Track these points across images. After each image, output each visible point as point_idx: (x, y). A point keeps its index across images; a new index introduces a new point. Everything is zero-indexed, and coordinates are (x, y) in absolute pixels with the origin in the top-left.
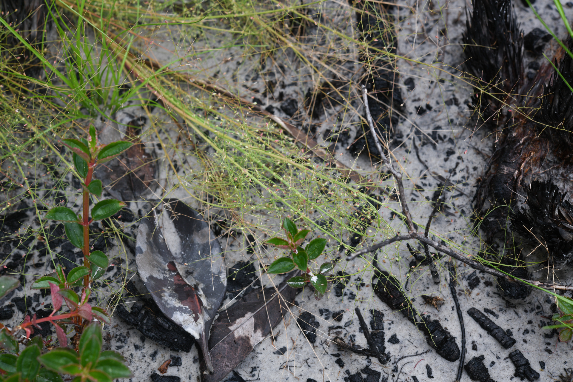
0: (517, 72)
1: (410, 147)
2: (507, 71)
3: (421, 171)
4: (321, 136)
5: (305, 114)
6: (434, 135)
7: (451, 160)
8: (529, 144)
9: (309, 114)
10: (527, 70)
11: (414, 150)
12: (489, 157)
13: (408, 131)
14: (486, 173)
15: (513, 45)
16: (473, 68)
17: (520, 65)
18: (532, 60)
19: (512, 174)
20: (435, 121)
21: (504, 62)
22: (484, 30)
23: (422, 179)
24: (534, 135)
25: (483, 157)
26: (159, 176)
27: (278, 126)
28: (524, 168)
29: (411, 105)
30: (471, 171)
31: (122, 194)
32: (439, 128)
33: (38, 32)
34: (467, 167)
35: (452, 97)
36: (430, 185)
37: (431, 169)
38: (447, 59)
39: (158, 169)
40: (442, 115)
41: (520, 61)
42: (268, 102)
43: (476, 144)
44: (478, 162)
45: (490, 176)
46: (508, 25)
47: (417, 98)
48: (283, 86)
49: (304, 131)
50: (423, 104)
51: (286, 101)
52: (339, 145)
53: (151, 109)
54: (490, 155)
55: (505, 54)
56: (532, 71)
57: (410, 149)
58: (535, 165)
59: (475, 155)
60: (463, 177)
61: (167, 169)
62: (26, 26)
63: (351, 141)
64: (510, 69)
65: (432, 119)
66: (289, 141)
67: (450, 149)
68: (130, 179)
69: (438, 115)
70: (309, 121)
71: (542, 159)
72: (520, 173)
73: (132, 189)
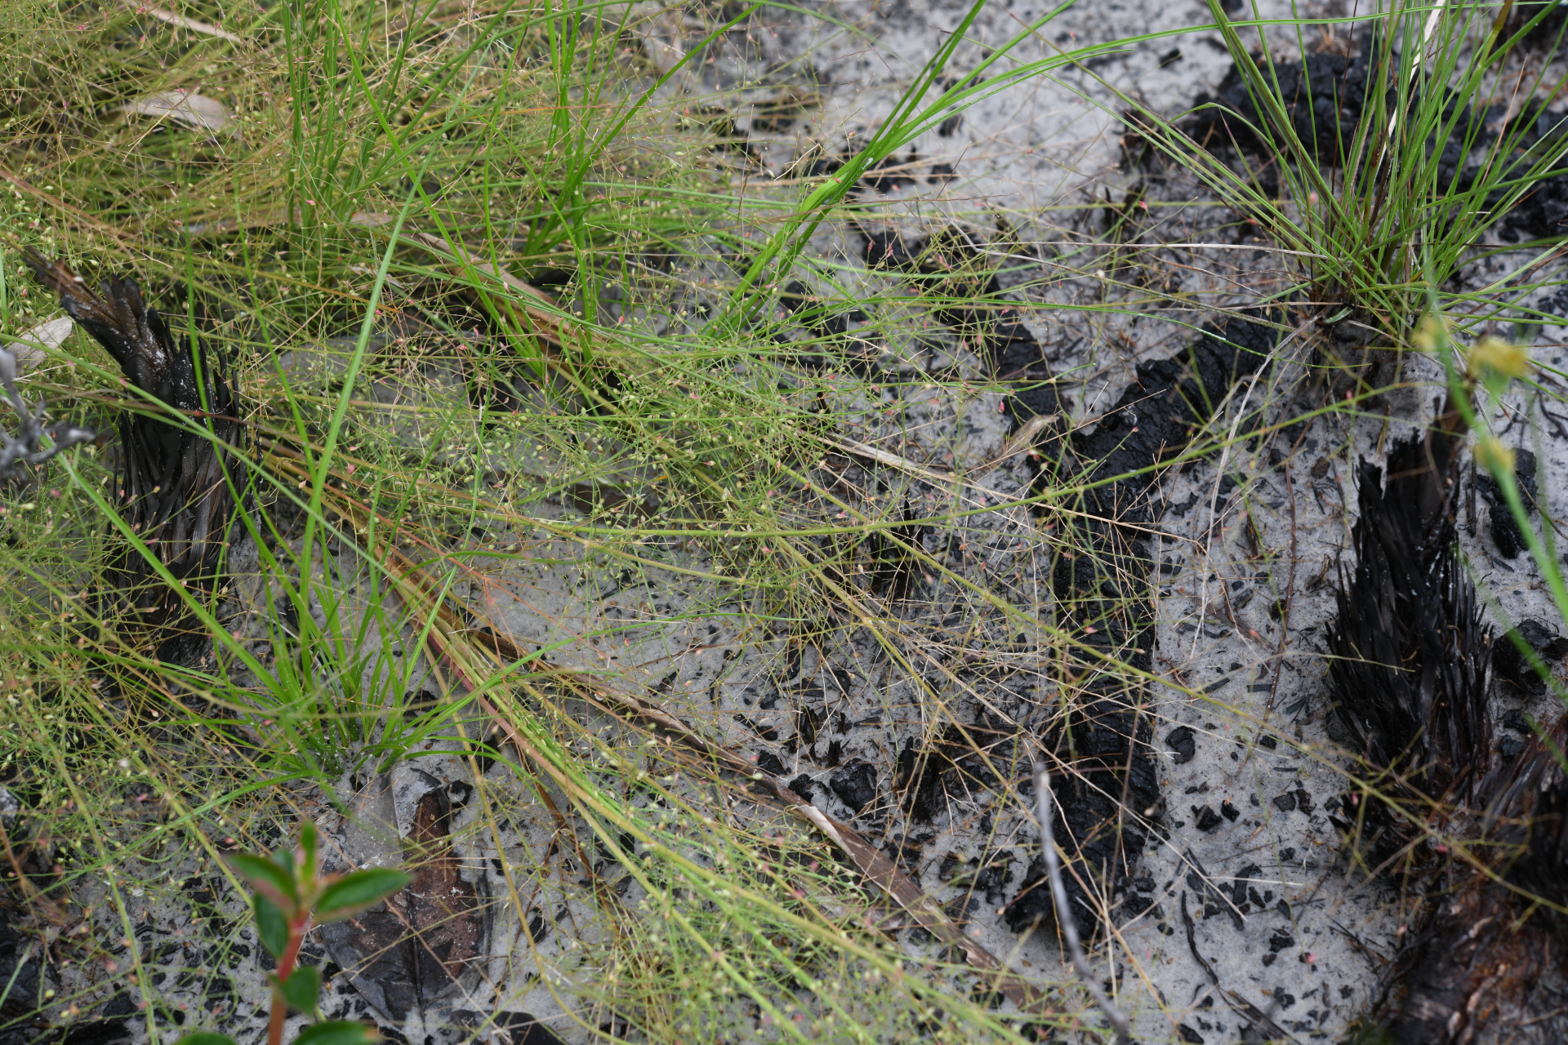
0: (1472, 738)
1: (1171, 919)
2: (1444, 731)
3: (1198, 988)
4: (935, 869)
5: (894, 808)
6: (1240, 892)
7: (1283, 963)
8: (1493, 940)
9: (905, 808)
10: (1499, 732)
11: (1183, 928)
12: (1386, 963)
13: (1170, 872)
14: (1376, 1007)
15: (1461, 662)
16: (1353, 716)
17: (1480, 718)
18: (1513, 705)
19: (1444, 1023)
20: (1244, 851)
21: (1438, 706)
22: (1386, 620)
23: (1199, 1007)
24: (1508, 918)
25: (1370, 960)
26: (489, 949)
27: (819, 835)
28: (1478, 1006)
29: (1183, 801)
30: (1335, 996)
31: (387, 989)
32: (1253, 870)
33: (209, 546)
34: (1325, 986)
35: (1293, 788)
36: (1220, 1028)
37: (1226, 985)
38: (1287, 684)
39: (490, 928)
40: (1263, 838)
41: (1481, 707)
42: (797, 767)
43: (1353, 925)
44: (1356, 973)
45: (1384, 1017)
46: (1449, 609)
47: (1198, 783)
48: (843, 726)
49: (887, 853)
50: (1213, 801)
51: (848, 766)
52: (981, 897)
53: (487, 765)
54: (1390, 957)
55: (1440, 685)
56: (1513, 734)
57: (1171, 923)
58: (1511, 999)
59: (1348, 954)
60: (1312, 1014)
61: (514, 930)
62: (181, 528)
63: (1012, 890)
64: (1452, 726)
65: (1237, 845)
66: (846, 879)
67: (1280, 931)
68: (412, 952)
69: (1254, 836)
70: (903, 828)
71: (1529, 984)
72: (1465, 1019)
73: (415, 979)
